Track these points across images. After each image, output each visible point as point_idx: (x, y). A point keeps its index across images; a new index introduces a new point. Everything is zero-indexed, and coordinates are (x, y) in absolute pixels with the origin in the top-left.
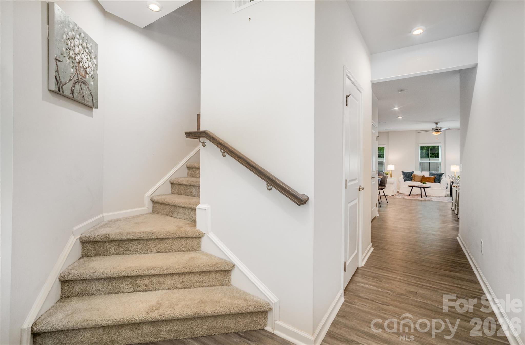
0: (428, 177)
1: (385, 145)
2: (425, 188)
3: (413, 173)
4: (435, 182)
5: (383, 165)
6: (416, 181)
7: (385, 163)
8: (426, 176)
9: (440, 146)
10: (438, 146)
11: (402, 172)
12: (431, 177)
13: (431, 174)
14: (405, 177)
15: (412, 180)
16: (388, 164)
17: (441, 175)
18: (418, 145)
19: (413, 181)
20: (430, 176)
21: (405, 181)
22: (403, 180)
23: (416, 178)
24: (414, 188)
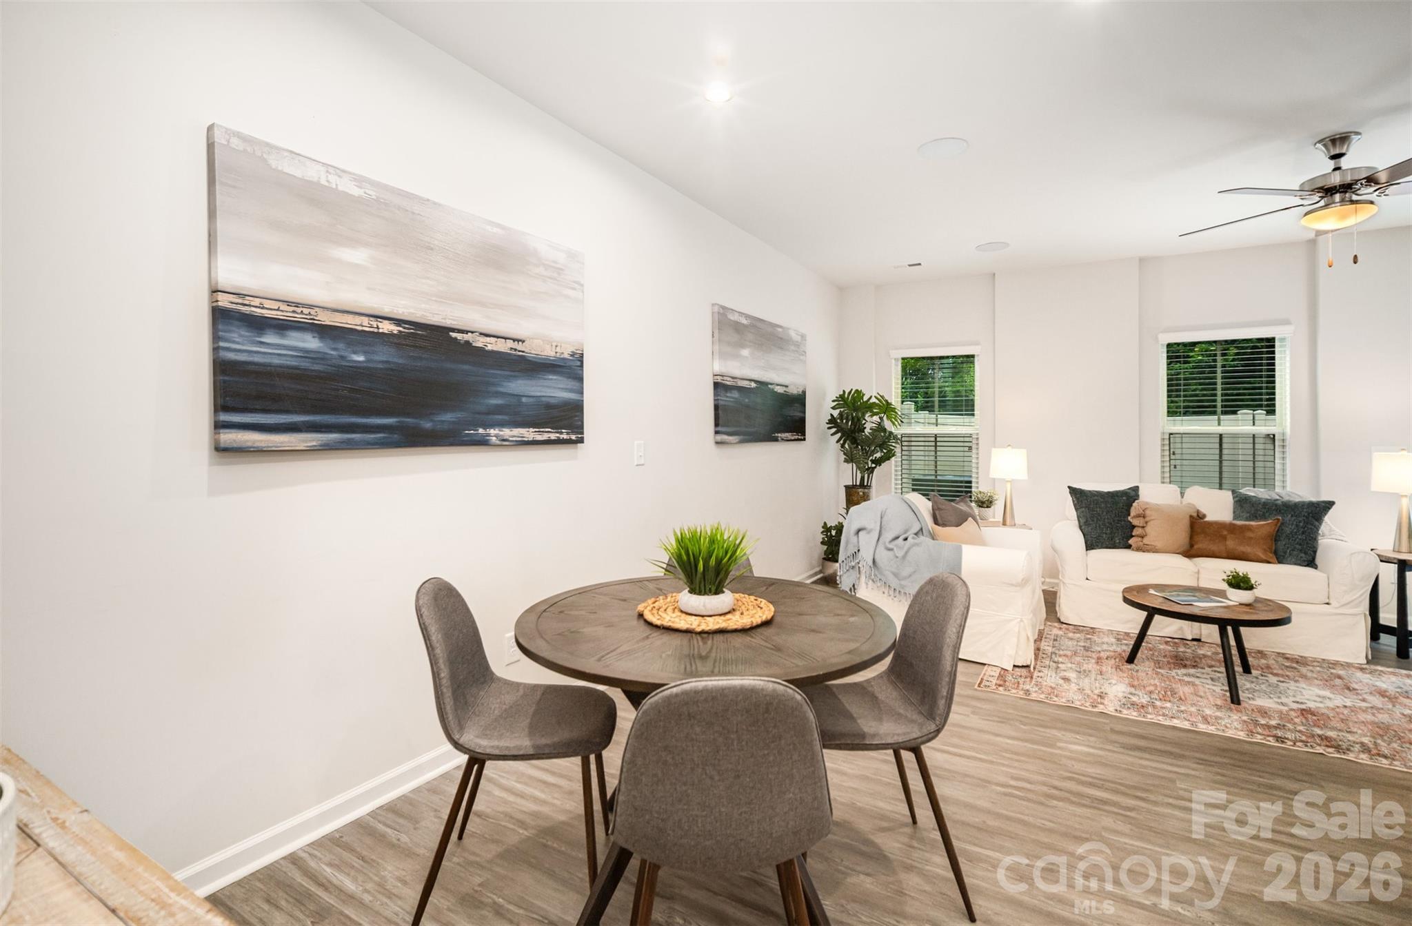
0: (1231, 528)
1: (977, 343)
2: (1243, 630)
3: (1136, 497)
4: (1280, 562)
5: (970, 448)
6: (1155, 550)
7: (980, 436)
8: (1211, 517)
9: (1283, 340)
10: (1270, 342)
11: (1074, 491)
12: (1252, 523)
13: (1242, 503)
14: (1086, 523)
15: (1130, 542)
16: (995, 447)
17: (1318, 510)
18: (1156, 339)
19: (1139, 549)
20: (1235, 518)
21: (1090, 546)
22: (1080, 539)
23: (1154, 533)
24: (1157, 618)
